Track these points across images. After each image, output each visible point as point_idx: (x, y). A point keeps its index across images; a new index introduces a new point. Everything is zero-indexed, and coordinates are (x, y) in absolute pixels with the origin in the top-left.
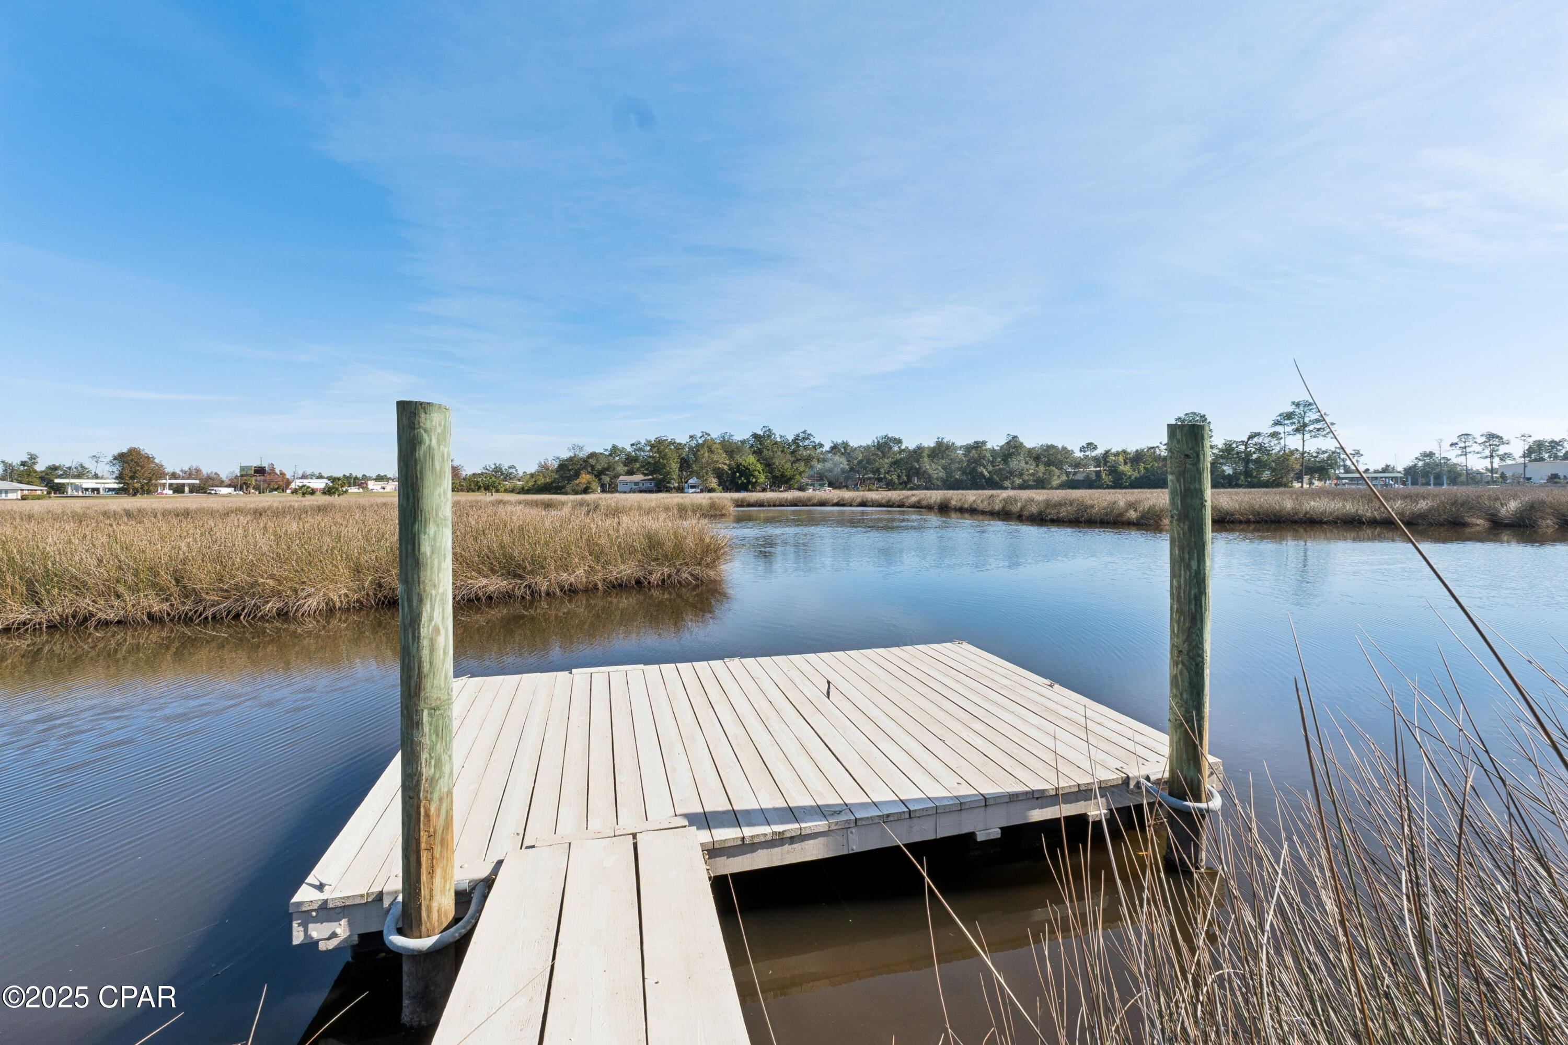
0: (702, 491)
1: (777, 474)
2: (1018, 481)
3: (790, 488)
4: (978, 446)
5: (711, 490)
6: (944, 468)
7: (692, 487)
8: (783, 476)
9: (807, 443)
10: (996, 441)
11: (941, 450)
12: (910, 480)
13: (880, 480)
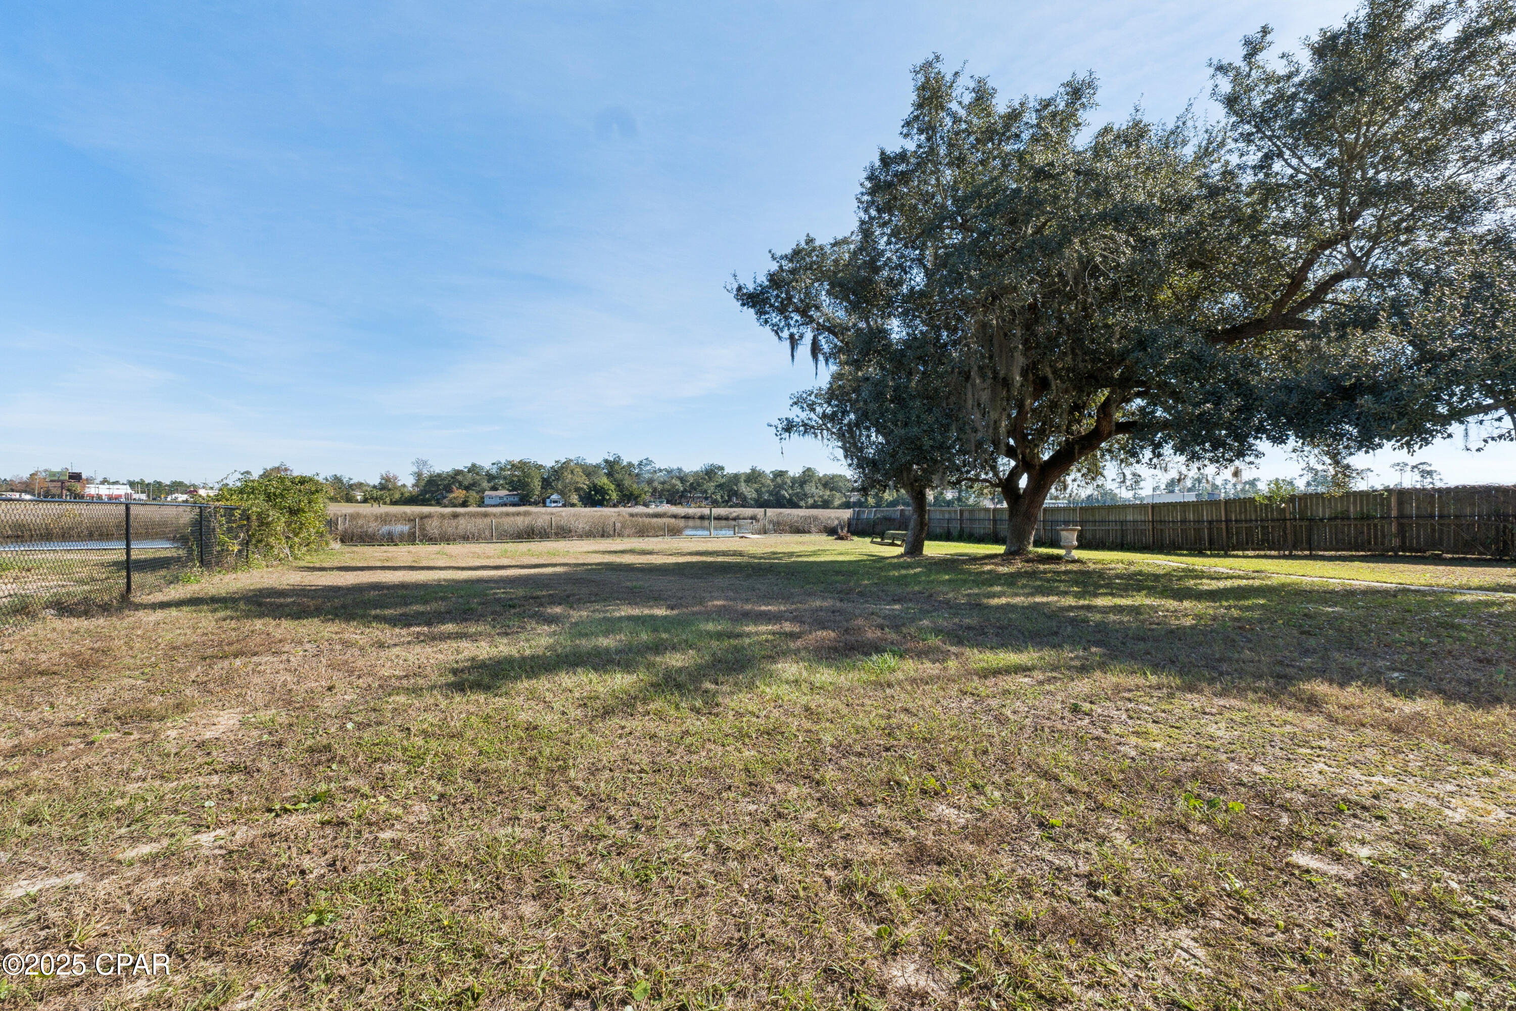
0: (564, 506)
1: (626, 492)
2: (810, 501)
3: (637, 504)
4: (780, 474)
5: (573, 505)
6: (756, 491)
7: (555, 502)
8: (631, 494)
9: (649, 467)
10: (795, 471)
11: (754, 477)
12: (730, 500)
13: (706, 498)
